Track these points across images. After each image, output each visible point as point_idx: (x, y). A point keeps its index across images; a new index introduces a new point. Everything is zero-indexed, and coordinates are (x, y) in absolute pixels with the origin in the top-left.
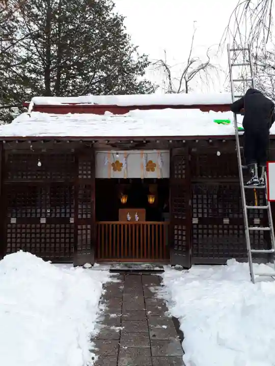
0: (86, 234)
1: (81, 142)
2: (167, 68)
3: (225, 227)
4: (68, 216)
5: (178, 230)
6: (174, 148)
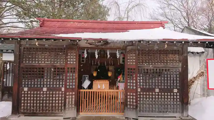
0: (72, 98)
1: (70, 41)
4: (61, 86)
5: (130, 95)
6: (128, 46)
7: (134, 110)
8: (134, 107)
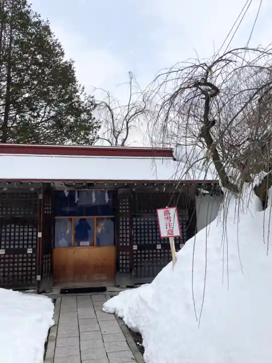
1: (41, 184)
2: (110, 110)
3: (159, 251)
4: (25, 247)
5: (122, 255)
6: (119, 188)
7: (128, 275)
8: (128, 271)
